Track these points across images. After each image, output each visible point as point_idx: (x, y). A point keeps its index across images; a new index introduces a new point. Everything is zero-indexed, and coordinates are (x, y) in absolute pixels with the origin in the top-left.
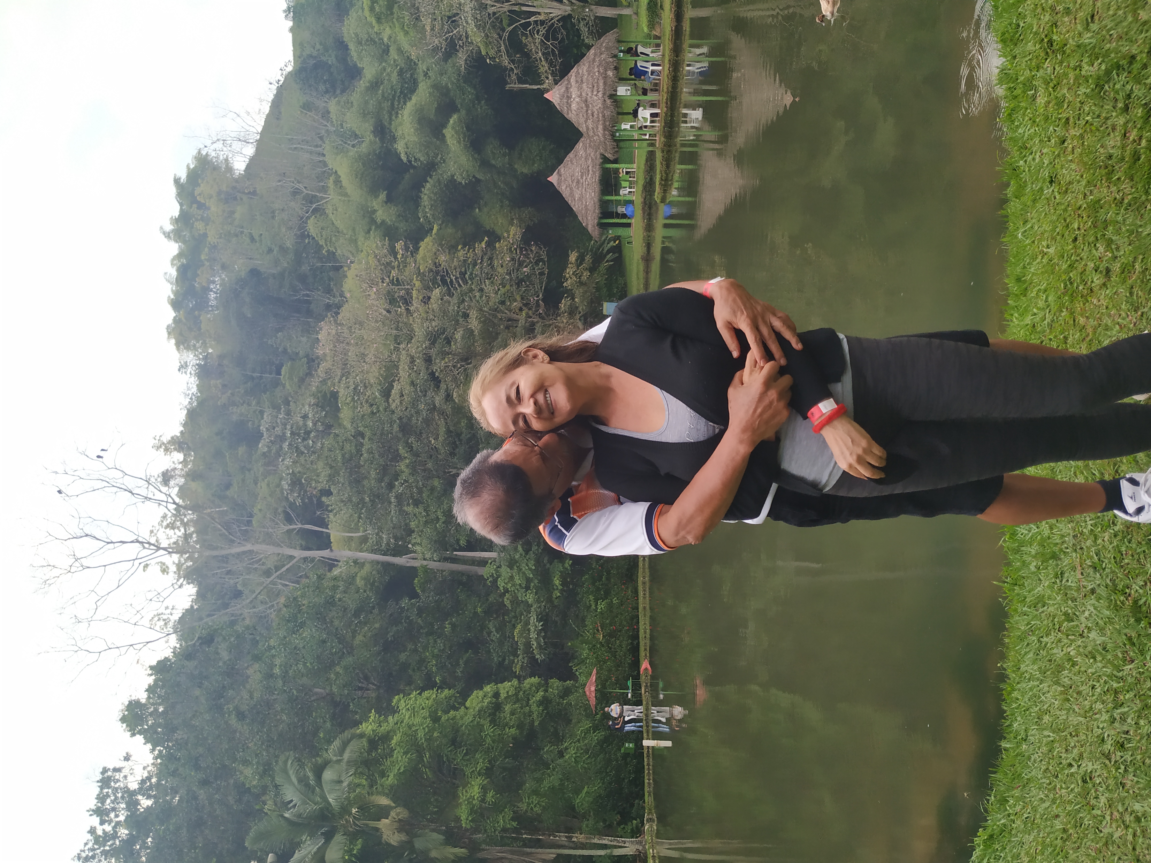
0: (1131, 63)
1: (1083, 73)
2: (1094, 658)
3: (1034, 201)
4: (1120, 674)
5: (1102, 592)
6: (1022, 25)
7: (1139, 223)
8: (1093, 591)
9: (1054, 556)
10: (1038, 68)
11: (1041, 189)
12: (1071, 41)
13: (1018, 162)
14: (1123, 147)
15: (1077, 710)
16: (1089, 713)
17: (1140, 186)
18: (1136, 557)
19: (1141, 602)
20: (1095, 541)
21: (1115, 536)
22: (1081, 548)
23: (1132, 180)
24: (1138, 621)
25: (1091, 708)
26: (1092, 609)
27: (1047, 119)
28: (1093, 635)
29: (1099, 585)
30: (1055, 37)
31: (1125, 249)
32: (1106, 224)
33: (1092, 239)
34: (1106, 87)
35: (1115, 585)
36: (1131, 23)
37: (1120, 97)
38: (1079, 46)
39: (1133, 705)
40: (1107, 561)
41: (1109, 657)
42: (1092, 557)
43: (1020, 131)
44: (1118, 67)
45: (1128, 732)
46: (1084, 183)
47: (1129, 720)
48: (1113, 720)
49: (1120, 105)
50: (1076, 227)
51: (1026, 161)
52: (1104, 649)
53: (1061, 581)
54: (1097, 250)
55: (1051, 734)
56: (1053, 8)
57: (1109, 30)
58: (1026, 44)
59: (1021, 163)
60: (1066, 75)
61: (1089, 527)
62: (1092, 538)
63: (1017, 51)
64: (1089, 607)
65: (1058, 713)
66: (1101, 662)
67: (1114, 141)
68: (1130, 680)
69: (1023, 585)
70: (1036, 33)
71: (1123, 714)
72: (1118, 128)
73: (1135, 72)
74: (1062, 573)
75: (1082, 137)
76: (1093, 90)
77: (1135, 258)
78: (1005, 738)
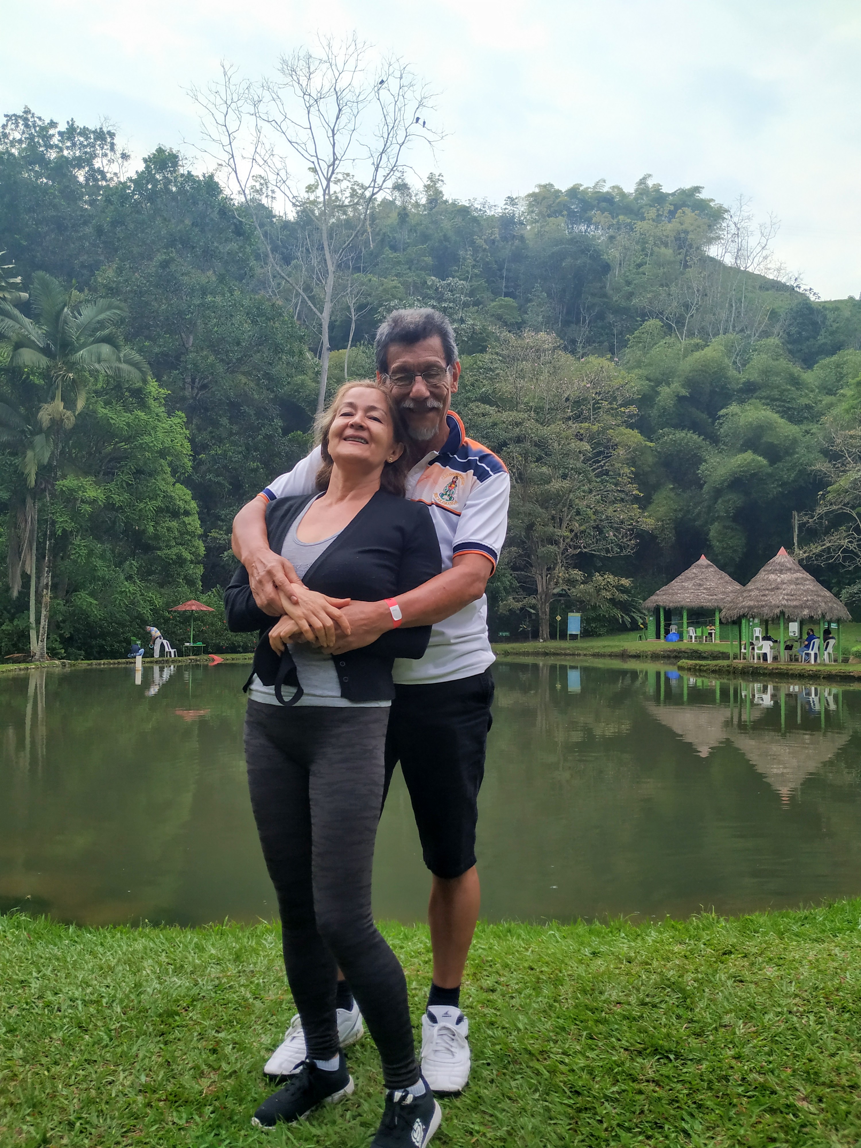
44: (685, 998)
45: (59, 1010)
46: (584, 974)
47: (70, 1011)
48: (73, 1000)
49: (647, 1000)
50: (543, 969)
51: (623, 938)
54: (517, 983)
56: (761, 954)
58: (736, 937)
59: (623, 935)
60: (694, 963)
62: (248, 983)
63: (732, 932)
65: (91, 964)
67: (616, 995)
70: (743, 944)
71: (77, 1007)
72: (627, 998)
73: (677, 1010)
74: (220, 964)
76: (670, 980)
78: (78, 929)
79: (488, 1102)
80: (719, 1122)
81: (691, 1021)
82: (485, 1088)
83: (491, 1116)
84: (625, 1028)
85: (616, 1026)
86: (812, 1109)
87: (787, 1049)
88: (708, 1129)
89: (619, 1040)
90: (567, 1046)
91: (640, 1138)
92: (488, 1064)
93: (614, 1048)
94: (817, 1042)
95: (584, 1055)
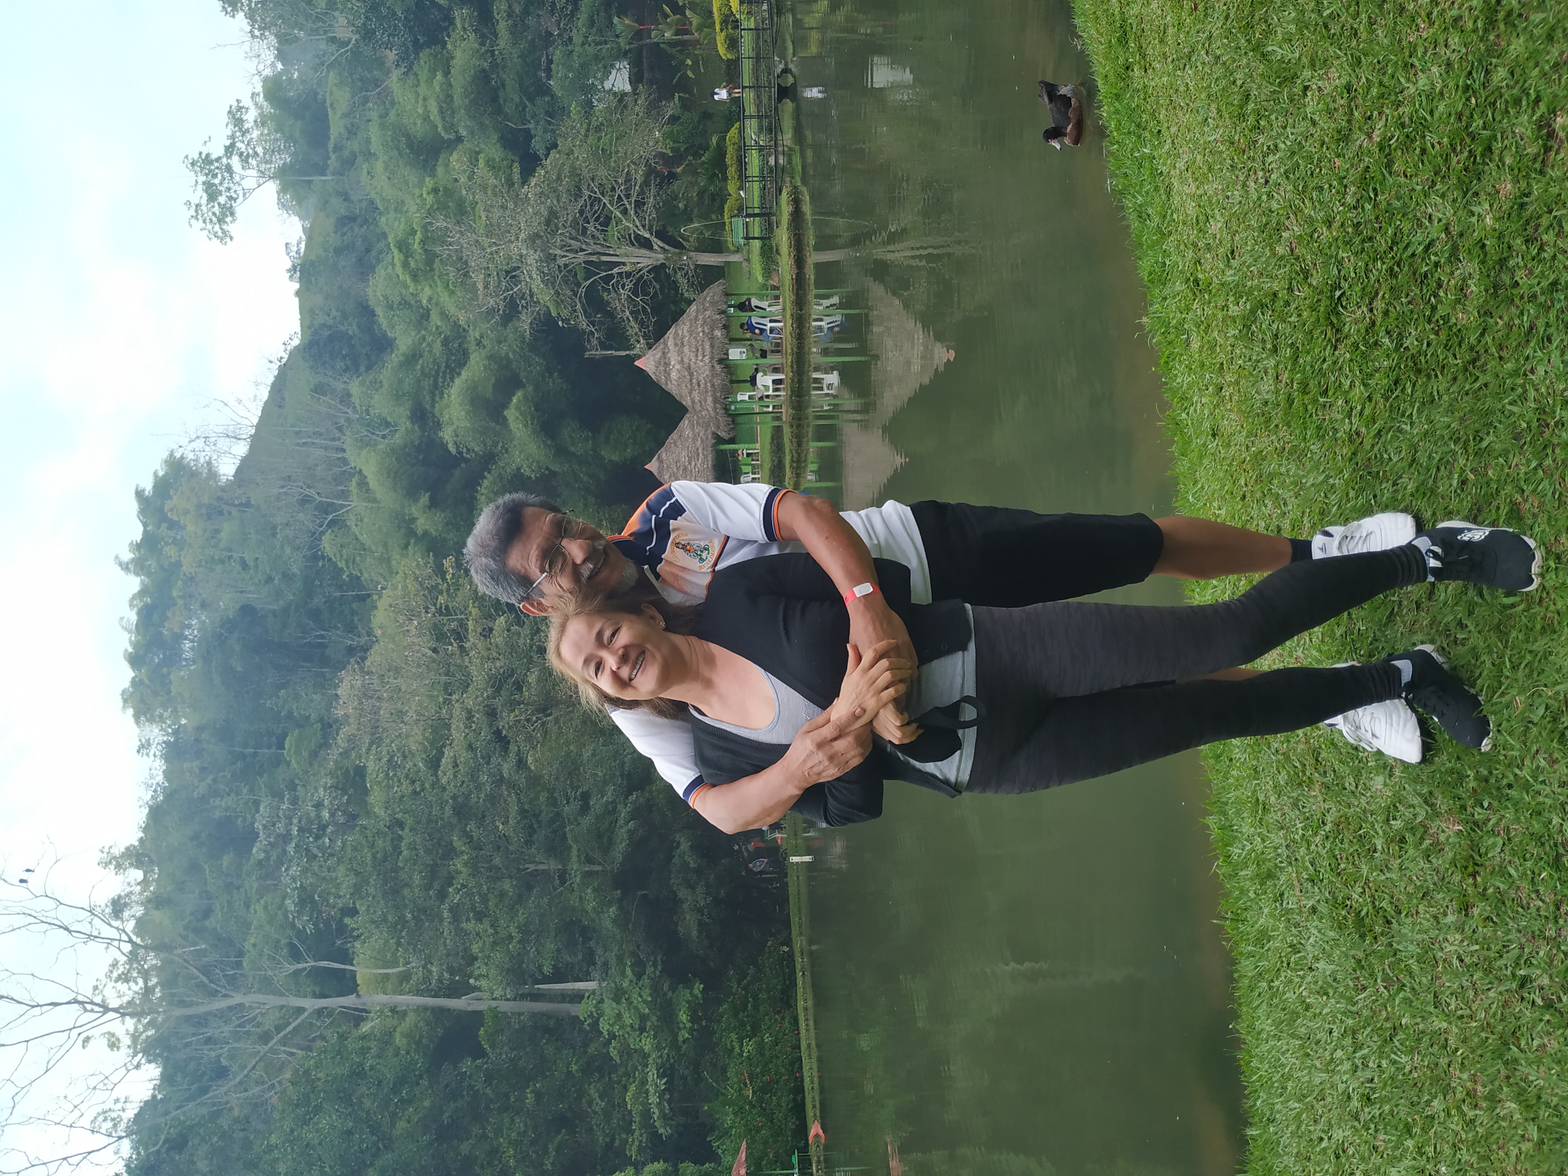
0: (1274, 301)
1: (1230, 313)
2: (1327, 994)
3: (1201, 457)
4: (1354, 1009)
5: (1323, 908)
6: (1168, 263)
7: (1301, 473)
8: (1314, 910)
9: (1270, 875)
10: (1188, 309)
11: (1205, 445)
12: (1215, 279)
13: (1180, 415)
14: (1277, 392)
15: (1318, 1065)
16: (1330, 1067)
17: (1297, 432)
18: (1350, 858)
19: (1363, 913)
20: (1308, 849)
21: (1327, 838)
22: (1296, 860)
23: (1290, 427)
24: (1362, 937)
25: (1332, 1059)
26: (1316, 932)
27: (1203, 365)
28: (1321, 965)
29: (1319, 901)
30: (1200, 276)
31: (1292, 502)
32: (1271, 476)
33: (1258, 495)
34: (1253, 327)
35: (1335, 899)
36: (1269, 258)
37: (1268, 337)
38: (1222, 285)
39: (1372, 1044)
40: (1322, 870)
41: (1341, 989)
42: (1307, 869)
43: (1179, 380)
44: (1263, 306)
45: (1372, 1080)
46: (1244, 433)
47: (1371, 1065)
48: (1355, 1069)
49: (1269, 346)
50: (1243, 483)
51: (1188, 414)
52: (1335, 980)
53: (1281, 905)
54: (1266, 507)
55: (1297, 1105)
56: (1195, 245)
57: (1248, 267)
58: (1174, 283)
59: (1184, 415)
60: (1214, 315)
61: (1300, 832)
62: (1304, 843)
63: (1167, 291)
64: (1313, 930)
65: (1300, 1074)
66: (1333, 997)
67: (1267, 386)
68: (1365, 1013)
69: (1246, 920)
70: (1182, 272)
71: (1364, 1057)
72: (1270, 371)
73: (1278, 309)
74: (1282, 895)
75: (1237, 383)
76: (1240, 331)
77: (1303, 513)
78: (1251, 1124)
79: (1422, 478)
80: (1410, 216)
81: (1290, 289)
82: (1405, 489)
83: (1438, 469)
84: (1309, 358)
85: (1308, 368)
86: (1381, 124)
87: (1312, 174)
88: (1420, 225)
89: (1324, 360)
90: (1340, 416)
91: (1441, 294)
92: (1375, 496)
93: (1335, 363)
94: (1300, 143)
95: (1347, 392)
